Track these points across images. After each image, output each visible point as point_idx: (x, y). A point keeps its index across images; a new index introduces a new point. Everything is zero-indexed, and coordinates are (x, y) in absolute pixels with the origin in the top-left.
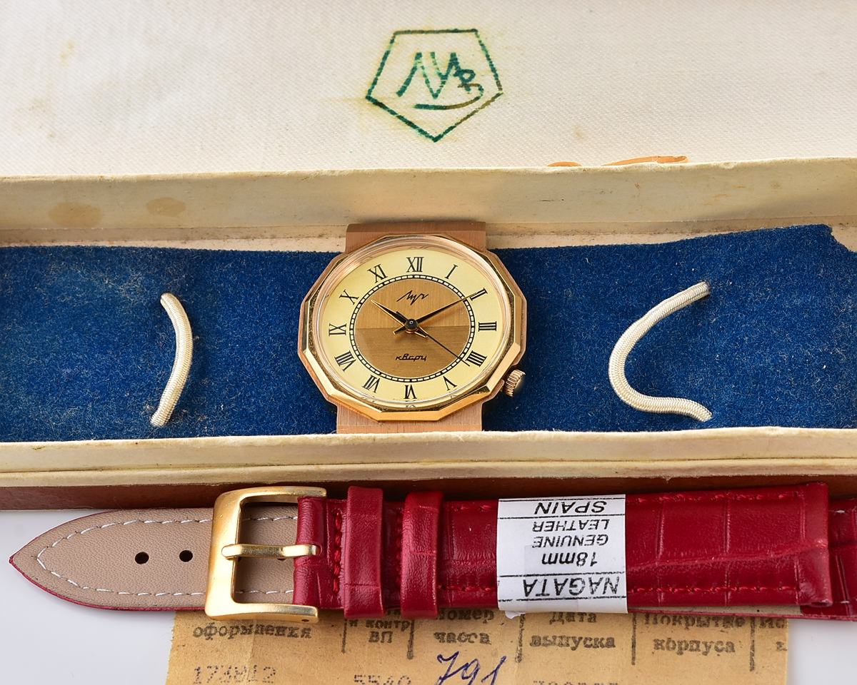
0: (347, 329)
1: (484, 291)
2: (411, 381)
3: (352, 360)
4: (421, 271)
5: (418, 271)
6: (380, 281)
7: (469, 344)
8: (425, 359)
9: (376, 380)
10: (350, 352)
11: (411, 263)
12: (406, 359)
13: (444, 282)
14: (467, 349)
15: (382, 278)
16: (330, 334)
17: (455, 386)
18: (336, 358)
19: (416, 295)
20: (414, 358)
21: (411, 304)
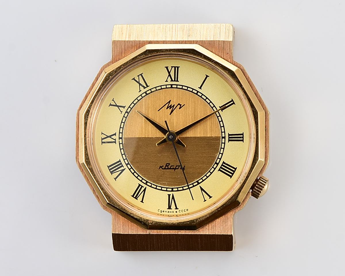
0: (117, 137)
1: (232, 103)
2: (172, 191)
3: (122, 168)
4: (177, 81)
5: (175, 81)
7: (221, 155)
8: (184, 169)
9: (143, 189)
10: (120, 161)
11: (169, 73)
12: (168, 169)
13: (198, 92)
14: (219, 160)
15: (145, 88)
16: (103, 143)
17: (210, 197)
18: (109, 167)
19: (174, 105)
20: (174, 167)
21: (170, 114)
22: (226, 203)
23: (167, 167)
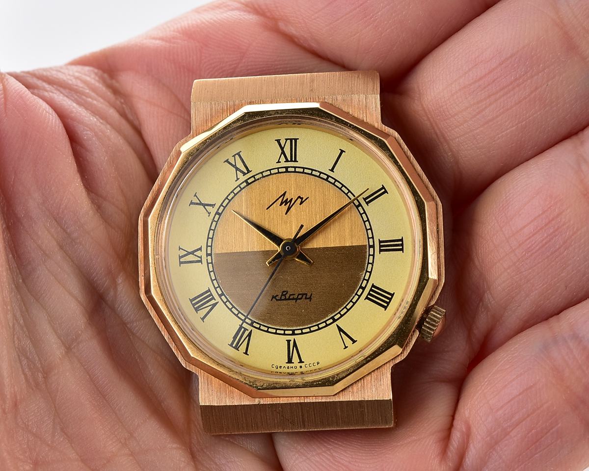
0: (203, 253)
1: (383, 191)
2: (293, 334)
3: (213, 302)
4: (296, 161)
5: (291, 161)
6: (242, 178)
7: (368, 274)
8: (310, 298)
9: (247, 333)
10: (209, 291)
11: (282, 149)
12: (285, 299)
13: (328, 176)
14: (365, 282)
15: (244, 174)
16: (181, 263)
17: (354, 341)
18: (191, 301)
19: (292, 199)
20: (296, 297)
21: (286, 214)
22: (379, 348)
23: (283, 298)
